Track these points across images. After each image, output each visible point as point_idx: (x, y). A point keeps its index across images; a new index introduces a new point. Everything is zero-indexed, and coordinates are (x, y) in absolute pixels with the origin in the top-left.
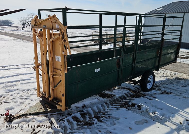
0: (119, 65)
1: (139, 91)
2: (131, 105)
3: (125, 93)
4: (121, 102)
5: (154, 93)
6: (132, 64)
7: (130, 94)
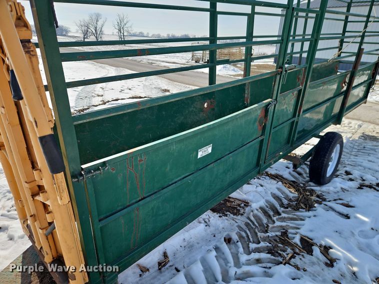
0: (265, 124)
1: (303, 184)
2: (299, 243)
3: (274, 192)
4: (270, 234)
5: (342, 188)
6: (293, 117)
7: (287, 197)
